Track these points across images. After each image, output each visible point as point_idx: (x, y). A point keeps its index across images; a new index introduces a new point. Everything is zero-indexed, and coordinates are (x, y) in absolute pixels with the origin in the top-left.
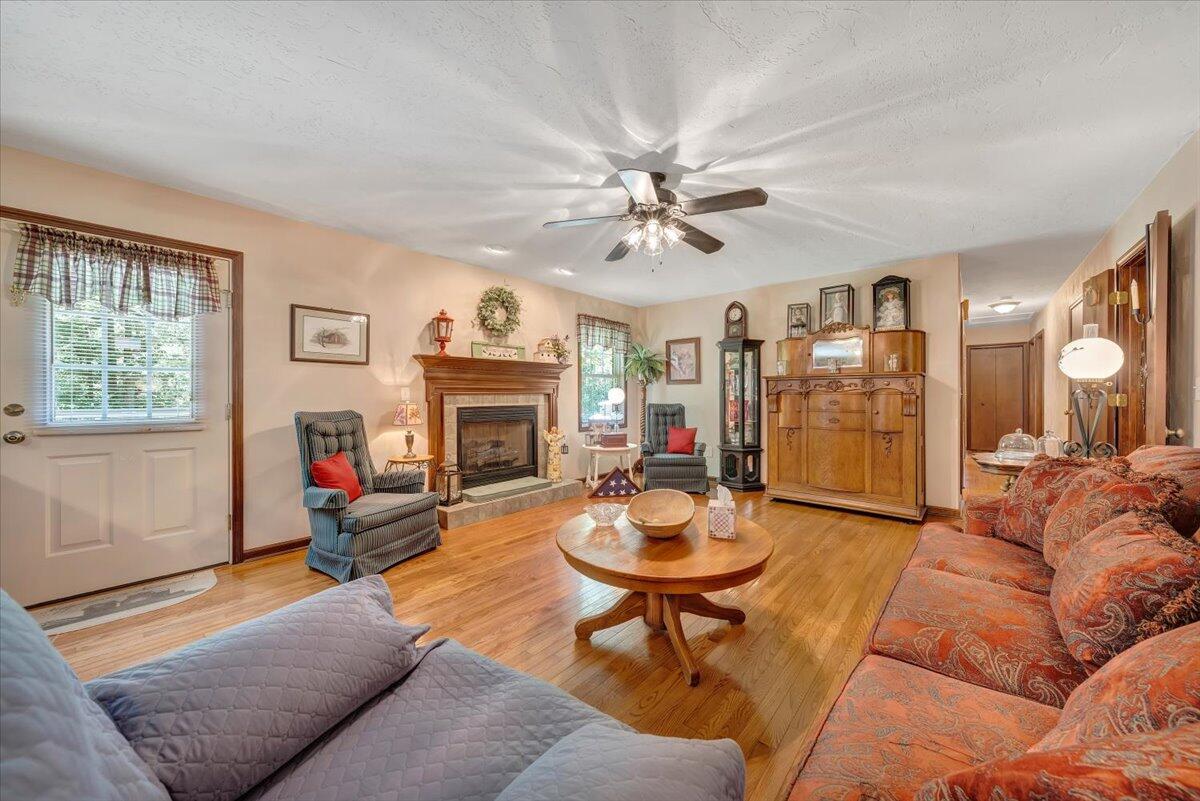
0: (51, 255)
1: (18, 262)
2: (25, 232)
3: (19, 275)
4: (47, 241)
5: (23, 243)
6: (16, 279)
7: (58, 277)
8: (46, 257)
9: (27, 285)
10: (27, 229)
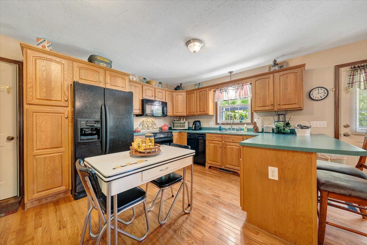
0: (360, 74)
1: (349, 80)
2: (351, 69)
3: (349, 84)
4: (359, 70)
5: (350, 73)
6: (348, 85)
7: (363, 81)
8: (359, 75)
9: (352, 86)
10: (352, 68)
